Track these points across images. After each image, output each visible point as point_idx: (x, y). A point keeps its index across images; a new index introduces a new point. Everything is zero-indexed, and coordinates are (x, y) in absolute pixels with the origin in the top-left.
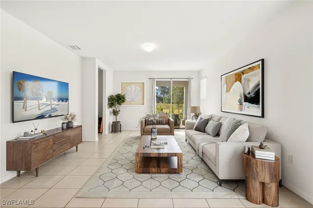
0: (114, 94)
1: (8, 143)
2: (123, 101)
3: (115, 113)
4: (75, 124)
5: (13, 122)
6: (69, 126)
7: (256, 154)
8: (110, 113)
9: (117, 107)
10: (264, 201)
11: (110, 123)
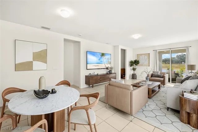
0: (133, 60)
1: (86, 76)
2: (138, 64)
3: (134, 69)
4: (113, 72)
5: (87, 69)
6: (110, 72)
7: (184, 95)
8: (131, 69)
9: (135, 66)
10: (189, 123)
11: (131, 75)
